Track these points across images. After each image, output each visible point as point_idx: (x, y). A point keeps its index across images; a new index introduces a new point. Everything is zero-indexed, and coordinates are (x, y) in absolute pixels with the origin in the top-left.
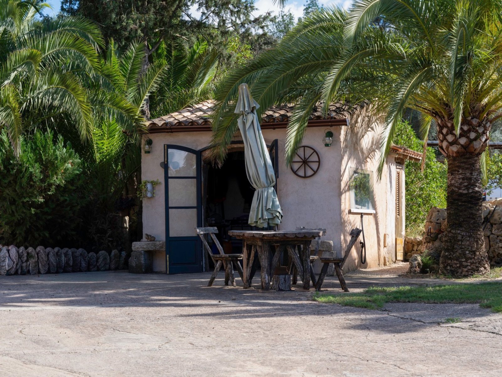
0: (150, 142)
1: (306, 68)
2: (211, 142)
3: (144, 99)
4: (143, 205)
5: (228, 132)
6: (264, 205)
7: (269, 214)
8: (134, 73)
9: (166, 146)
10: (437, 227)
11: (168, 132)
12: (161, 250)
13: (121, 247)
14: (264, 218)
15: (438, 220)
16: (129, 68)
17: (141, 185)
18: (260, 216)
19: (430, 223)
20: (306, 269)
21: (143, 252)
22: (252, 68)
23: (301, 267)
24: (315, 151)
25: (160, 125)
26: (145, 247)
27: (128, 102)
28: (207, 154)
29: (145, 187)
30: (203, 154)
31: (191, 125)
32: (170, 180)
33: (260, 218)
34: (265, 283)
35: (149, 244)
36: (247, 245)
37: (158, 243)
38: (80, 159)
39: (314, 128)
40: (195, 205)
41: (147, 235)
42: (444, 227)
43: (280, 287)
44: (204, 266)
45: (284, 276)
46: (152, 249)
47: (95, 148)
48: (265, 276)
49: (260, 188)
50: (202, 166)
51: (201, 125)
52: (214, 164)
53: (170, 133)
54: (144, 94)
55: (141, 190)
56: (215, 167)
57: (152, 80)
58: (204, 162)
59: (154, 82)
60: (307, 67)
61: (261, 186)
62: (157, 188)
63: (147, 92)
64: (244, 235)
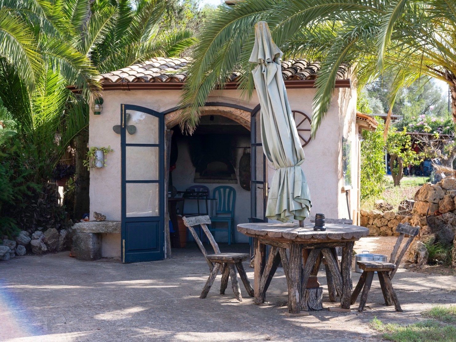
0: (100, 101)
1: (318, 10)
2: (180, 103)
3: (88, 52)
4: (91, 176)
5: (201, 91)
6: (290, 191)
7: (298, 204)
8: (78, 20)
9: (123, 106)
10: (434, 208)
11: (124, 89)
12: (115, 232)
13: (60, 225)
14: (291, 210)
15: (434, 200)
16: (73, 14)
17: (88, 153)
18: (285, 207)
19: (425, 203)
20: (347, 280)
21: (91, 234)
22: (241, 12)
23: (341, 278)
24: (307, 117)
25: (114, 81)
26: (94, 228)
27: (72, 51)
28: (172, 118)
29: (94, 155)
30: (167, 117)
31: (153, 82)
32: (128, 148)
33: (285, 210)
34: (295, 303)
35: (99, 225)
36: (261, 245)
37: (110, 224)
38: (13, 118)
39: (306, 89)
40: (157, 178)
41: (96, 213)
42: (443, 208)
43: (310, 305)
44: (166, 252)
45: (315, 290)
46: (103, 232)
47: (31, 106)
48: (295, 293)
49: (283, 167)
50: (165, 132)
51: (164, 82)
52: (184, 130)
53: (126, 91)
54: (89, 46)
55: (88, 159)
56: (185, 133)
57: (99, 30)
58: (167, 127)
59: (100, 32)
60: (320, 9)
61: (285, 164)
62: (109, 156)
63: (92, 44)
64: (267, 234)
